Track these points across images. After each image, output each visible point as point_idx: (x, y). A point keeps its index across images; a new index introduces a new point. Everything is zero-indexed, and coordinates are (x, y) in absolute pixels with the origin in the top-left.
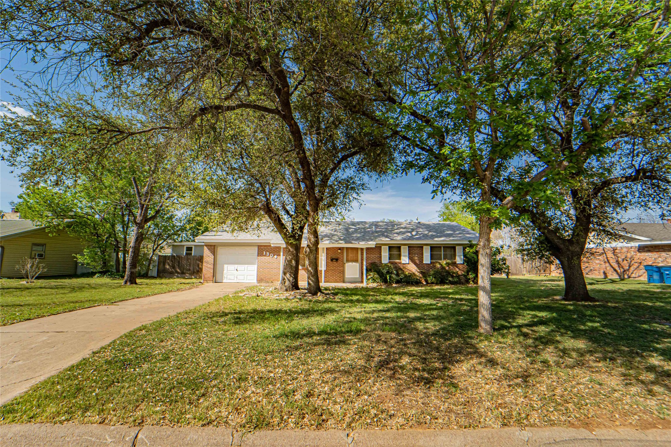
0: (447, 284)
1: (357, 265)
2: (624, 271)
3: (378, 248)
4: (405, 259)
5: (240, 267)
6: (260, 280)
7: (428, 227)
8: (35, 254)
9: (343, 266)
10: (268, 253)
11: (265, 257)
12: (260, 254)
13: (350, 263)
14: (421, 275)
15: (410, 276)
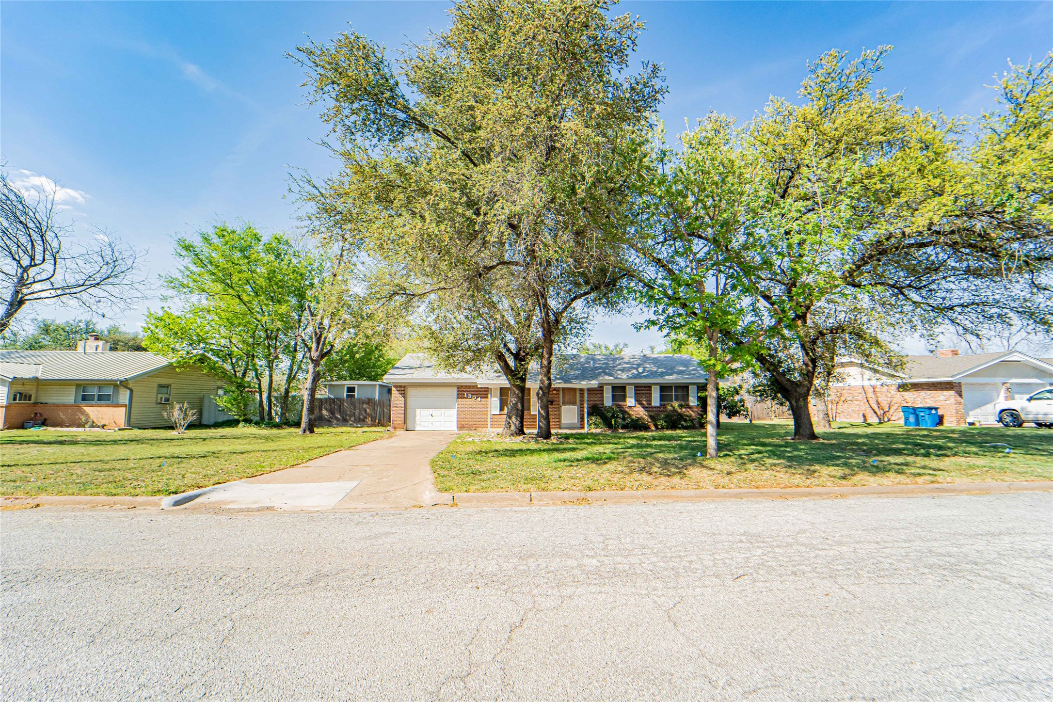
0: (679, 428)
1: (574, 409)
2: (884, 413)
3: (601, 388)
4: (630, 401)
5: (436, 412)
6: (461, 427)
7: (655, 361)
8: (161, 398)
9: (559, 410)
10: (470, 395)
11: (467, 400)
12: (460, 396)
13: (567, 406)
14: (649, 420)
15: (637, 421)
